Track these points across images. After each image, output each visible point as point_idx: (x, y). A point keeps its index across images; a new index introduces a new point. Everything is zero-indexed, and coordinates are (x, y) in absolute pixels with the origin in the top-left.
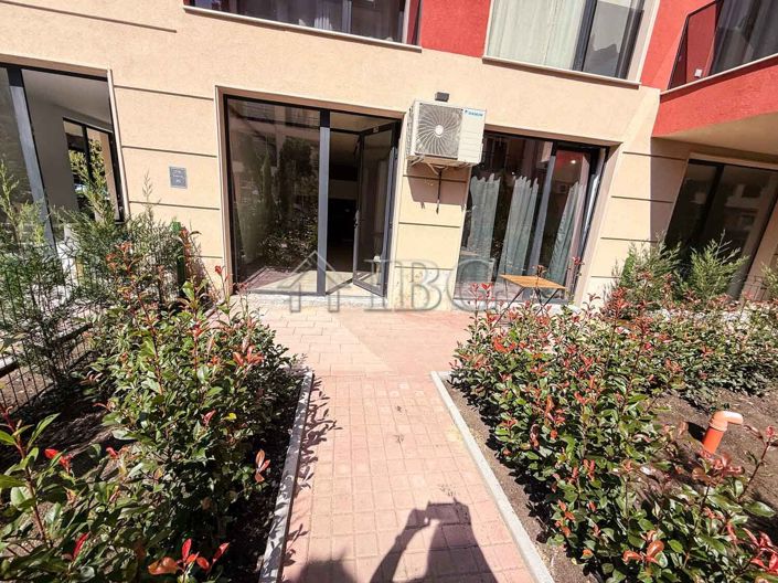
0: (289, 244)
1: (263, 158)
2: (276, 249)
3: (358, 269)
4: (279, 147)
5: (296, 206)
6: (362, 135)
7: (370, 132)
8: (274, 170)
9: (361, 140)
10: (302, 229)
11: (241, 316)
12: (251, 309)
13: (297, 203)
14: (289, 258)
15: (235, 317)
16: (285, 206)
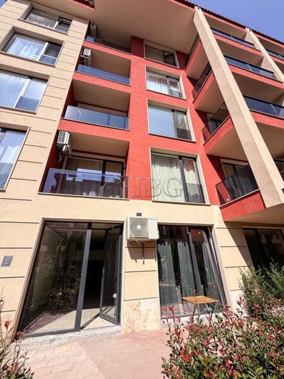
0: (63, 293)
1: (59, 242)
2: (54, 297)
3: (103, 305)
4: (68, 238)
5: (72, 267)
6: (107, 230)
7: (110, 229)
8: (63, 248)
9: (107, 233)
10: (73, 281)
11: (11, 362)
12: (21, 353)
13: (73, 265)
14: (61, 303)
15: (5, 365)
16: (65, 268)
